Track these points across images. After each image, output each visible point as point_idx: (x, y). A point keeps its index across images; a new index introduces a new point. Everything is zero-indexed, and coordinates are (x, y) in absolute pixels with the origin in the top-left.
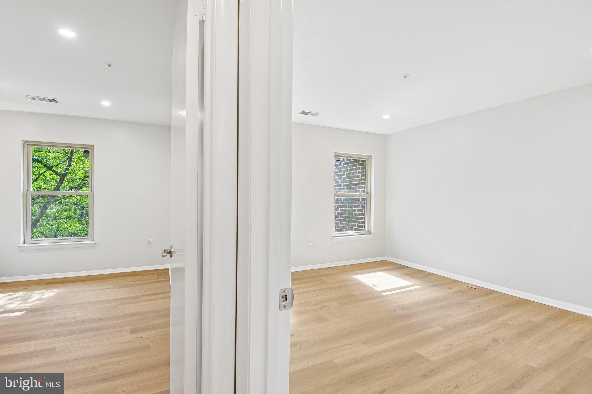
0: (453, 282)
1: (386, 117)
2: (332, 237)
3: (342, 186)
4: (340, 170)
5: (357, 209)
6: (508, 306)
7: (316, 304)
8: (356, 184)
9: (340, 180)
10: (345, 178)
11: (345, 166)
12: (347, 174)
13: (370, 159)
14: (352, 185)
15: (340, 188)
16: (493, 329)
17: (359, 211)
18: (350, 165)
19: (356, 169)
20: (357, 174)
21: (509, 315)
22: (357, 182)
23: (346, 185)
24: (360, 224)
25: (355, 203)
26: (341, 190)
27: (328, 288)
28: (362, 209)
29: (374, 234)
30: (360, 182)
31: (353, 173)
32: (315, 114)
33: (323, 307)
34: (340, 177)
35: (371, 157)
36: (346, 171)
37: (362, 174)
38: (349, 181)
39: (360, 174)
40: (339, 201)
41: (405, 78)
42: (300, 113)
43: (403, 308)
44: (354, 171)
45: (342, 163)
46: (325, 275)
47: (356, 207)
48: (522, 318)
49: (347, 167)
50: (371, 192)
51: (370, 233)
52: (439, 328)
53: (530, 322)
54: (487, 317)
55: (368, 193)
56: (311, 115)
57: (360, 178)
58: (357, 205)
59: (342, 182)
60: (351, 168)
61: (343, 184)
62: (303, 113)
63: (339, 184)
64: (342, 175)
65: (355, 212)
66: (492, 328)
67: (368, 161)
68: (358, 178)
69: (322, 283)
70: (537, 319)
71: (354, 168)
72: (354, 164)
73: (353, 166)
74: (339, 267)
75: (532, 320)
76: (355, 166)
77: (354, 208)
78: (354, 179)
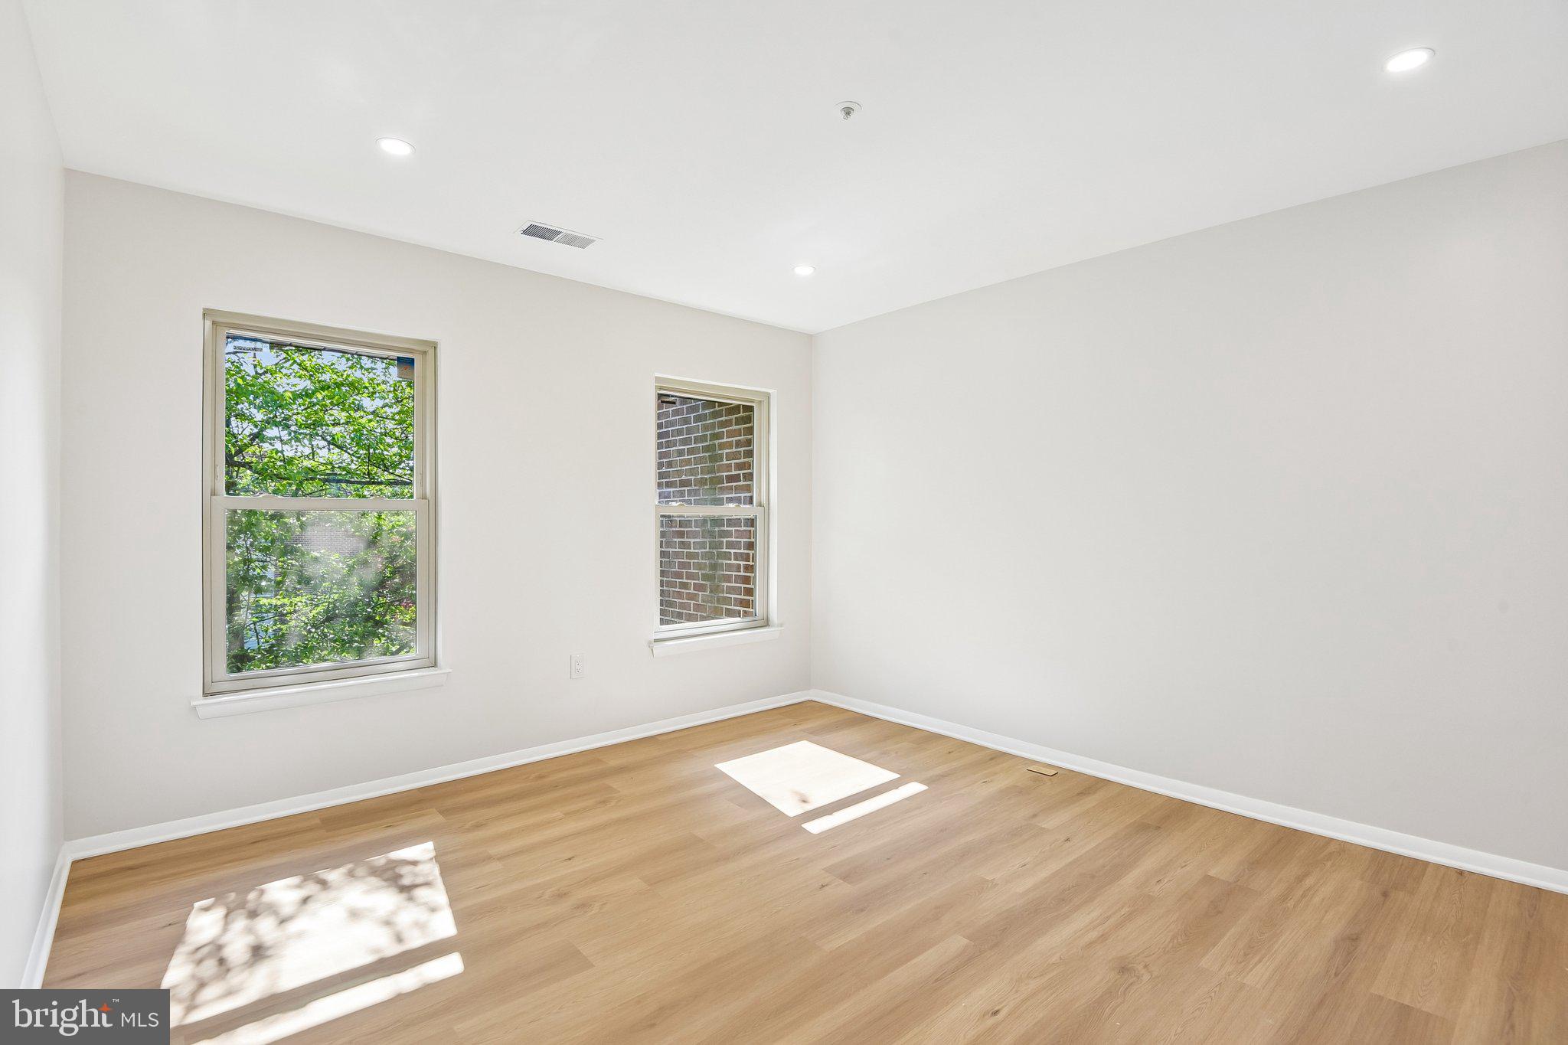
0: (992, 759)
1: (804, 271)
2: (650, 643)
3: (691, 485)
4: (685, 436)
5: (732, 551)
6: (1142, 827)
7: (561, 895)
8: (731, 479)
9: (687, 465)
10: (700, 460)
11: (700, 424)
12: (706, 449)
13: (766, 401)
14: (720, 480)
15: (686, 489)
16: (1112, 921)
17: (737, 556)
18: (714, 420)
19: (730, 434)
20: (734, 450)
21: (1149, 863)
22: (734, 473)
23: (703, 482)
24: (742, 597)
25: (728, 534)
26: (689, 495)
27: (619, 821)
28: (746, 551)
29: (778, 626)
30: (741, 472)
31: (722, 446)
32: (580, 242)
33: (583, 906)
34: (686, 457)
35: (768, 396)
36: (703, 439)
37: (746, 448)
38: (711, 470)
39: (742, 449)
40: (682, 529)
41: (848, 113)
42: (525, 232)
43: (849, 874)
44: (725, 440)
45: (692, 415)
46: (621, 770)
47: (730, 545)
48: (1187, 869)
49: (706, 428)
50: (769, 504)
51: (766, 623)
52: (957, 943)
53: (1208, 880)
54: (1093, 877)
55: (760, 505)
56: (564, 243)
57: (742, 460)
58: (734, 539)
59: (691, 472)
60: (717, 430)
61: (693, 478)
62: (533, 231)
63: (684, 478)
64: (691, 451)
65: (729, 562)
66: (1109, 918)
67: (760, 410)
68: (735, 461)
69: (604, 802)
70: (1223, 869)
71: (724, 430)
72: (724, 418)
73: (722, 425)
74: (672, 736)
75: (1212, 873)
76: (728, 423)
77: (724, 550)
78: (725, 462)
